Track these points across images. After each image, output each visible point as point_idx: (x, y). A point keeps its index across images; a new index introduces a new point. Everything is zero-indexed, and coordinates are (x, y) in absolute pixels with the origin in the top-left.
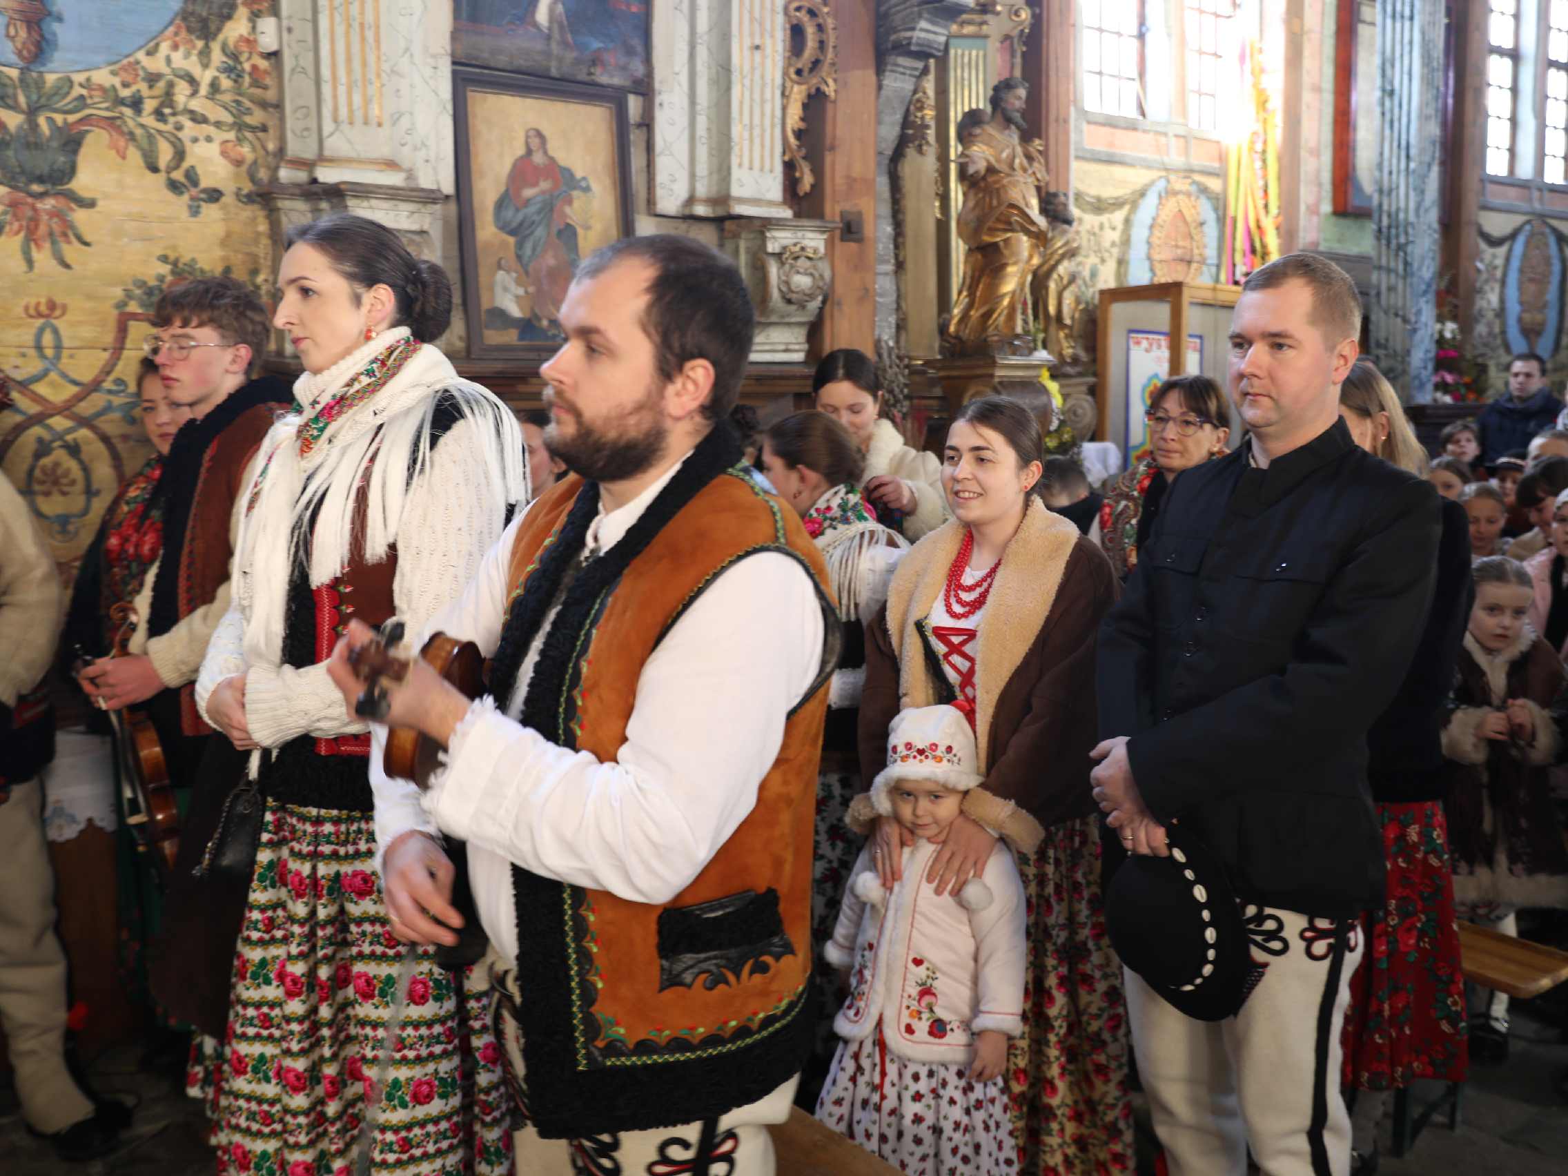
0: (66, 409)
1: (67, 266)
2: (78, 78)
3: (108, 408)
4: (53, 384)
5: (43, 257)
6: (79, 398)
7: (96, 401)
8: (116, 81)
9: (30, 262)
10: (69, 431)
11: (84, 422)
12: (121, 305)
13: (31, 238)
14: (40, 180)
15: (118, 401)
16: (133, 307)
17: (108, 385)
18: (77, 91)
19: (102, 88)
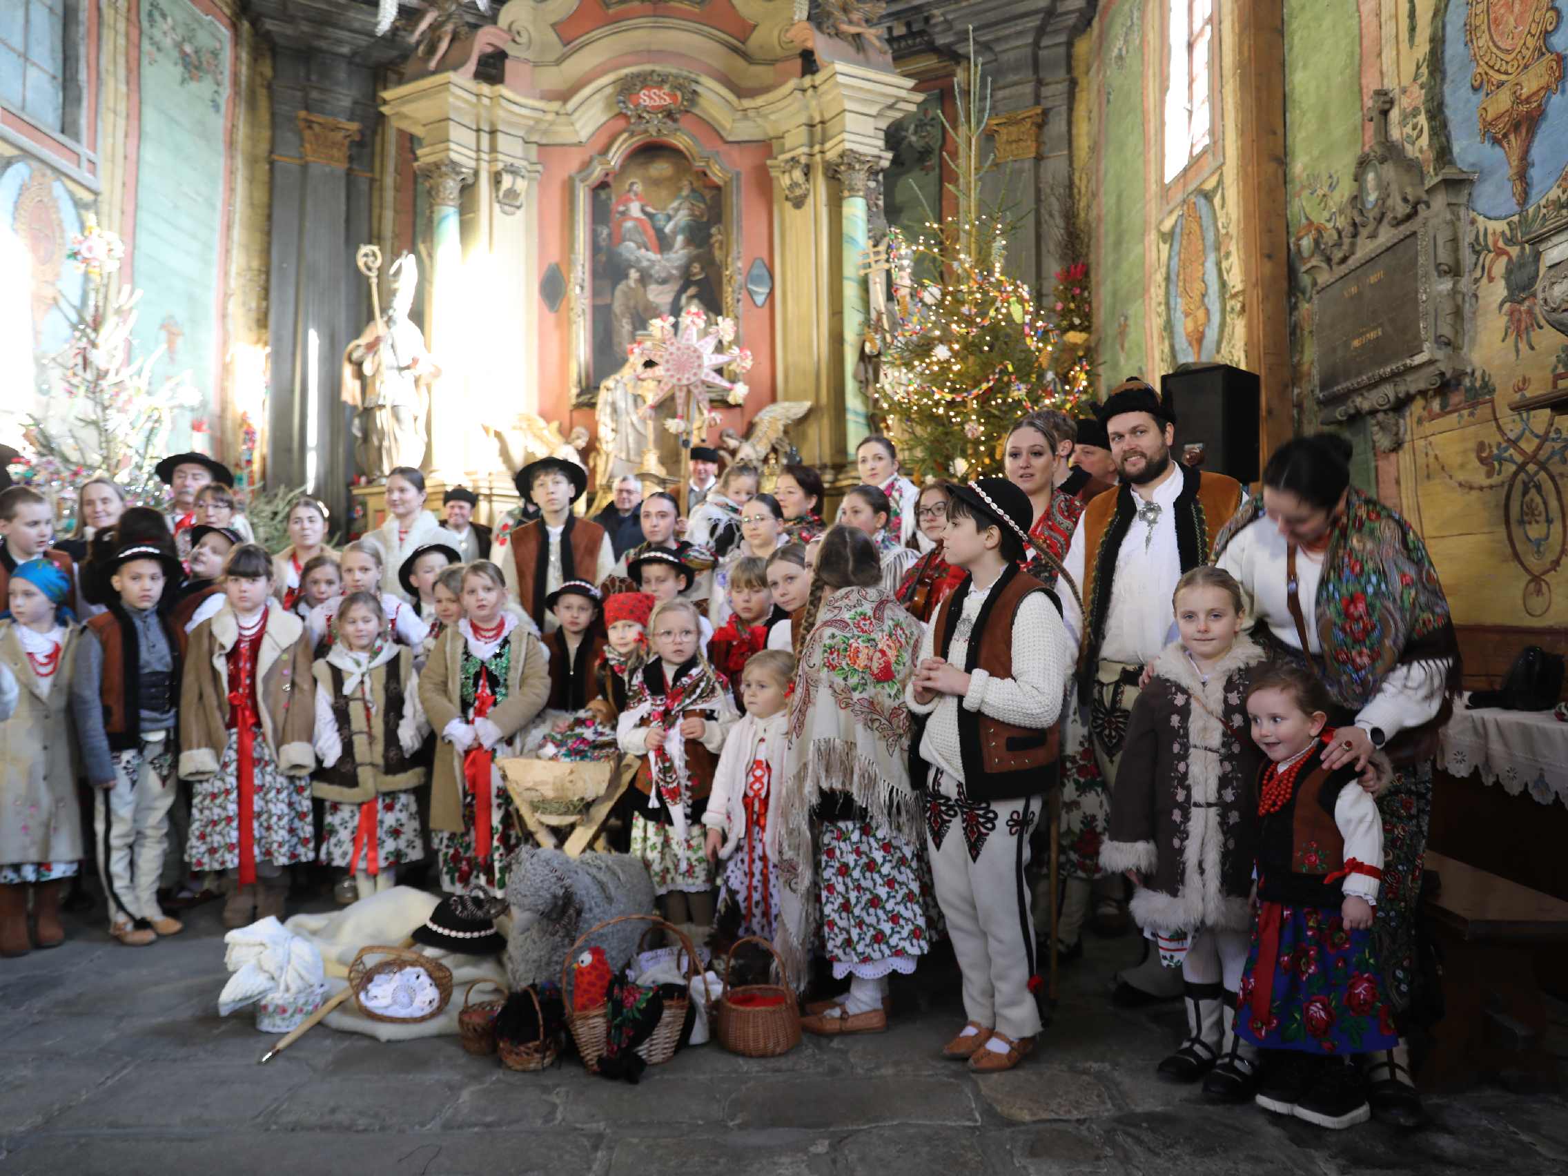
0: (1533, 458)
1: (1532, 348)
2: (1543, 202)
3: (1553, 453)
4: (1528, 441)
5: (1523, 346)
6: (1539, 448)
7: (1548, 446)
8: (1560, 192)
9: (1517, 351)
10: (1536, 473)
11: (1543, 466)
12: (1556, 367)
13: (1519, 335)
14: (1524, 289)
15: (1558, 446)
16: (1561, 370)
17: (1552, 435)
18: (1544, 211)
19: (1554, 202)
